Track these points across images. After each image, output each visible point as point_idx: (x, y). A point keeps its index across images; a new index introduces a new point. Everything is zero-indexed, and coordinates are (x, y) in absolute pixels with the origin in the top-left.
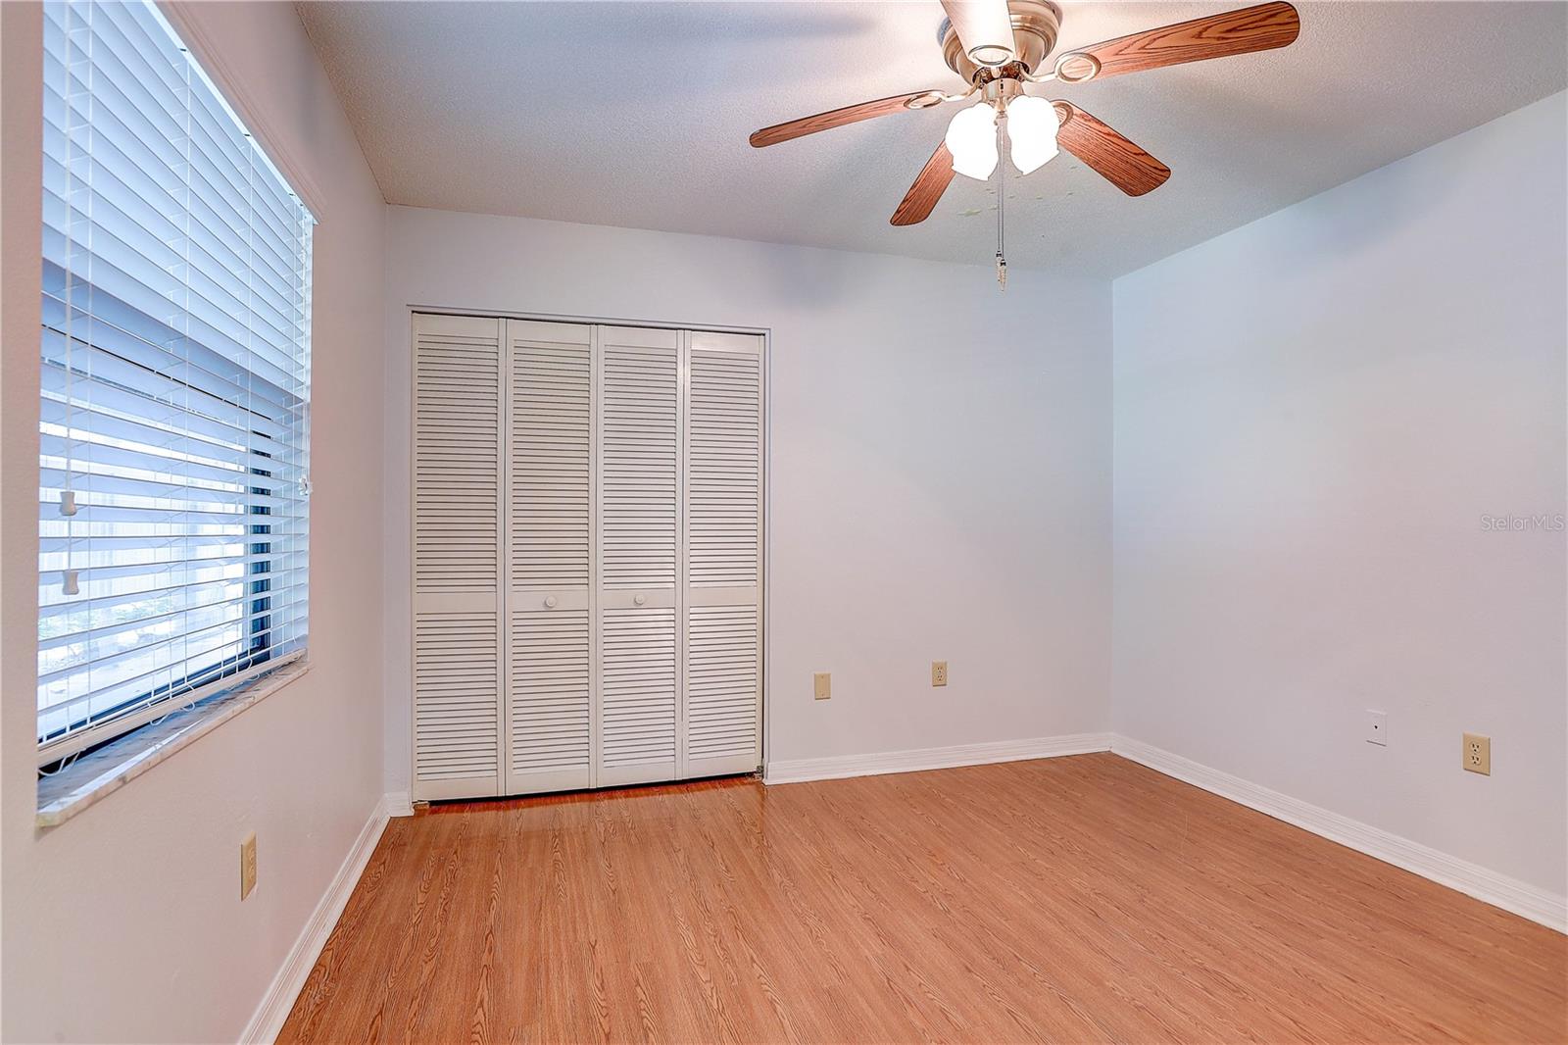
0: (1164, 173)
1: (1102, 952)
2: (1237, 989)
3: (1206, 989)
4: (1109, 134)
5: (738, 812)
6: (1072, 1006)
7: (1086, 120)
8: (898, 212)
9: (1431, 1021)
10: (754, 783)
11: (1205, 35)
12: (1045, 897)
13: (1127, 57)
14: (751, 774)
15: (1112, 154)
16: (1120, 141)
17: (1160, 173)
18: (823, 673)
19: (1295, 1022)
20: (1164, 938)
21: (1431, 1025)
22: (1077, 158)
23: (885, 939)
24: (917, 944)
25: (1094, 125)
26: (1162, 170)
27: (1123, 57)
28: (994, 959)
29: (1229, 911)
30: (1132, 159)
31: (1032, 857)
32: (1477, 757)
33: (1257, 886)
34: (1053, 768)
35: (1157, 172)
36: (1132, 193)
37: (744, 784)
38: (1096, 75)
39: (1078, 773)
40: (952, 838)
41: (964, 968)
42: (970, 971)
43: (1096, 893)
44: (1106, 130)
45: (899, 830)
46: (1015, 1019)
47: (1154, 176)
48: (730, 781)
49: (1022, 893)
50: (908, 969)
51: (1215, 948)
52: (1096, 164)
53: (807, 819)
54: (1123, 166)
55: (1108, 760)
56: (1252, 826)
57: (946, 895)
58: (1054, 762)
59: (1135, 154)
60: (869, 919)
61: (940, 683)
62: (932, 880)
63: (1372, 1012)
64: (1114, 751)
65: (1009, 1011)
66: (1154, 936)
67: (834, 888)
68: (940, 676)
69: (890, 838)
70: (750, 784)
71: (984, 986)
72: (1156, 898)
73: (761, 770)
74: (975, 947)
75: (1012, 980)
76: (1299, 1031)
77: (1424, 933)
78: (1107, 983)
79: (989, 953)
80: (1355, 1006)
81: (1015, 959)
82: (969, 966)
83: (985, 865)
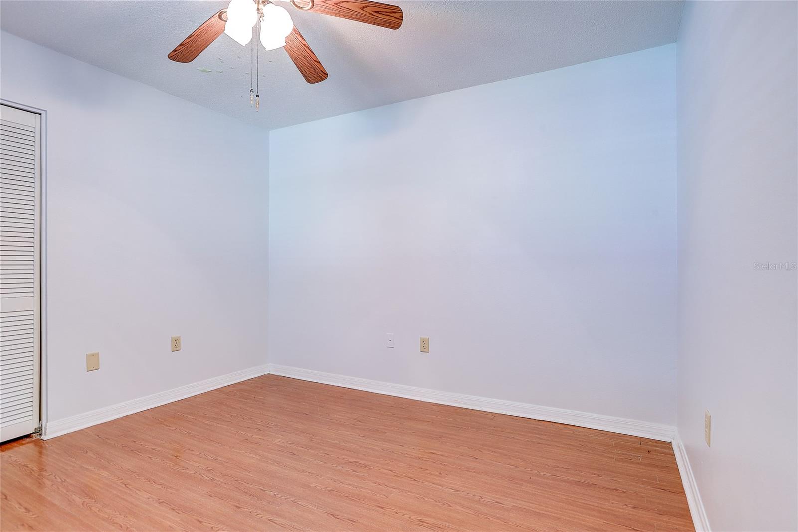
0: (325, 75)
1: (304, 471)
2: (365, 466)
3: (354, 471)
4: (305, 46)
5: (25, 465)
6: (300, 503)
7: (296, 33)
8: (175, 51)
9: (431, 451)
10: (33, 441)
11: (365, 9)
12: (265, 453)
13: (328, 6)
14: (28, 436)
15: (304, 57)
16: (309, 51)
17: (323, 75)
18: (93, 352)
19: (391, 471)
20: (328, 454)
21: (431, 453)
22: (286, 53)
23: (179, 510)
24: (201, 504)
25: (299, 38)
26: (324, 73)
27: (326, 5)
28: (250, 495)
29: (348, 433)
30: (312, 63)
31: (250, 435)
32: (425, 347)
33: (355, 419)
34: (243, 387)
35: (322, 74)
36: (309, 81)
37: (23, 444)
38: (311, 9)
39: (258, 387)
40: (199, 437)
41: (235, 508)
42: (239, 507)
43: (290, 444)
44: (304, 43)
45: (163, 442)
46: (274, 522)
47: (321, 75)
48: (8, 446)
49: (252, 455)
50: (201, 522)
51: (350, 451)
52: (295, 60)
53: (90, 454)
54: (308, 65)
55: (269, 377)
56: (343, 394)
57: (209, 470)
58: (243, 384)
59: (315, 61)
60: (162, 502)
61: (177, 349)
62: (196, 464)
63: (413, 455)
64: (271, 373)
65: (269, 520)
66: (323, 455)
67: (128, 492)
68: (176, 345)
69: (157, 448)
70: (29, 443)
71: (251, 512)
72: (317, 438)
73: (39, 431)
74: (237, 493)
75: (265, 503)
76: (394, 474)
77: (417, 419)
78: (312, 485)
79: (247, 493)
80: (406, 455)
81: (262, 491)
82: (238, 505)
83: (225, 447)
